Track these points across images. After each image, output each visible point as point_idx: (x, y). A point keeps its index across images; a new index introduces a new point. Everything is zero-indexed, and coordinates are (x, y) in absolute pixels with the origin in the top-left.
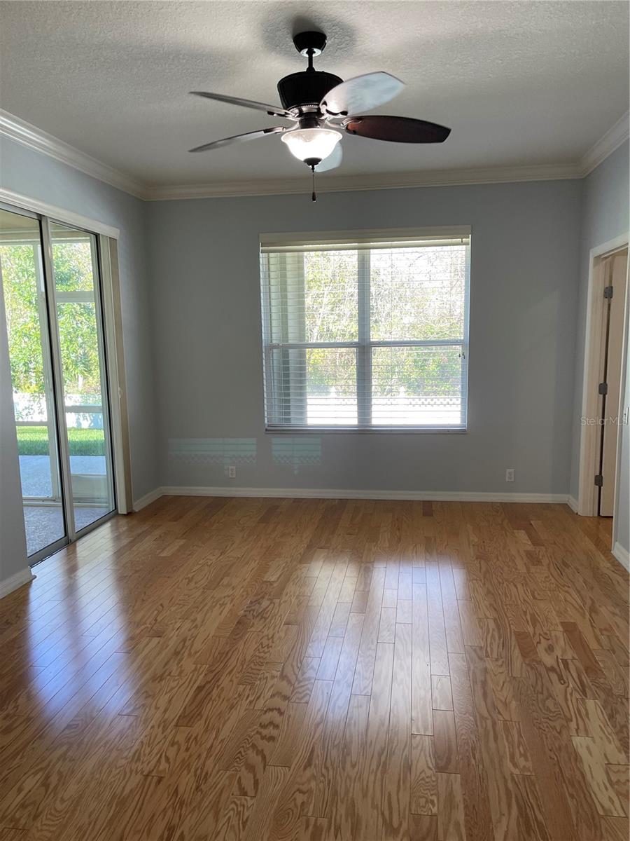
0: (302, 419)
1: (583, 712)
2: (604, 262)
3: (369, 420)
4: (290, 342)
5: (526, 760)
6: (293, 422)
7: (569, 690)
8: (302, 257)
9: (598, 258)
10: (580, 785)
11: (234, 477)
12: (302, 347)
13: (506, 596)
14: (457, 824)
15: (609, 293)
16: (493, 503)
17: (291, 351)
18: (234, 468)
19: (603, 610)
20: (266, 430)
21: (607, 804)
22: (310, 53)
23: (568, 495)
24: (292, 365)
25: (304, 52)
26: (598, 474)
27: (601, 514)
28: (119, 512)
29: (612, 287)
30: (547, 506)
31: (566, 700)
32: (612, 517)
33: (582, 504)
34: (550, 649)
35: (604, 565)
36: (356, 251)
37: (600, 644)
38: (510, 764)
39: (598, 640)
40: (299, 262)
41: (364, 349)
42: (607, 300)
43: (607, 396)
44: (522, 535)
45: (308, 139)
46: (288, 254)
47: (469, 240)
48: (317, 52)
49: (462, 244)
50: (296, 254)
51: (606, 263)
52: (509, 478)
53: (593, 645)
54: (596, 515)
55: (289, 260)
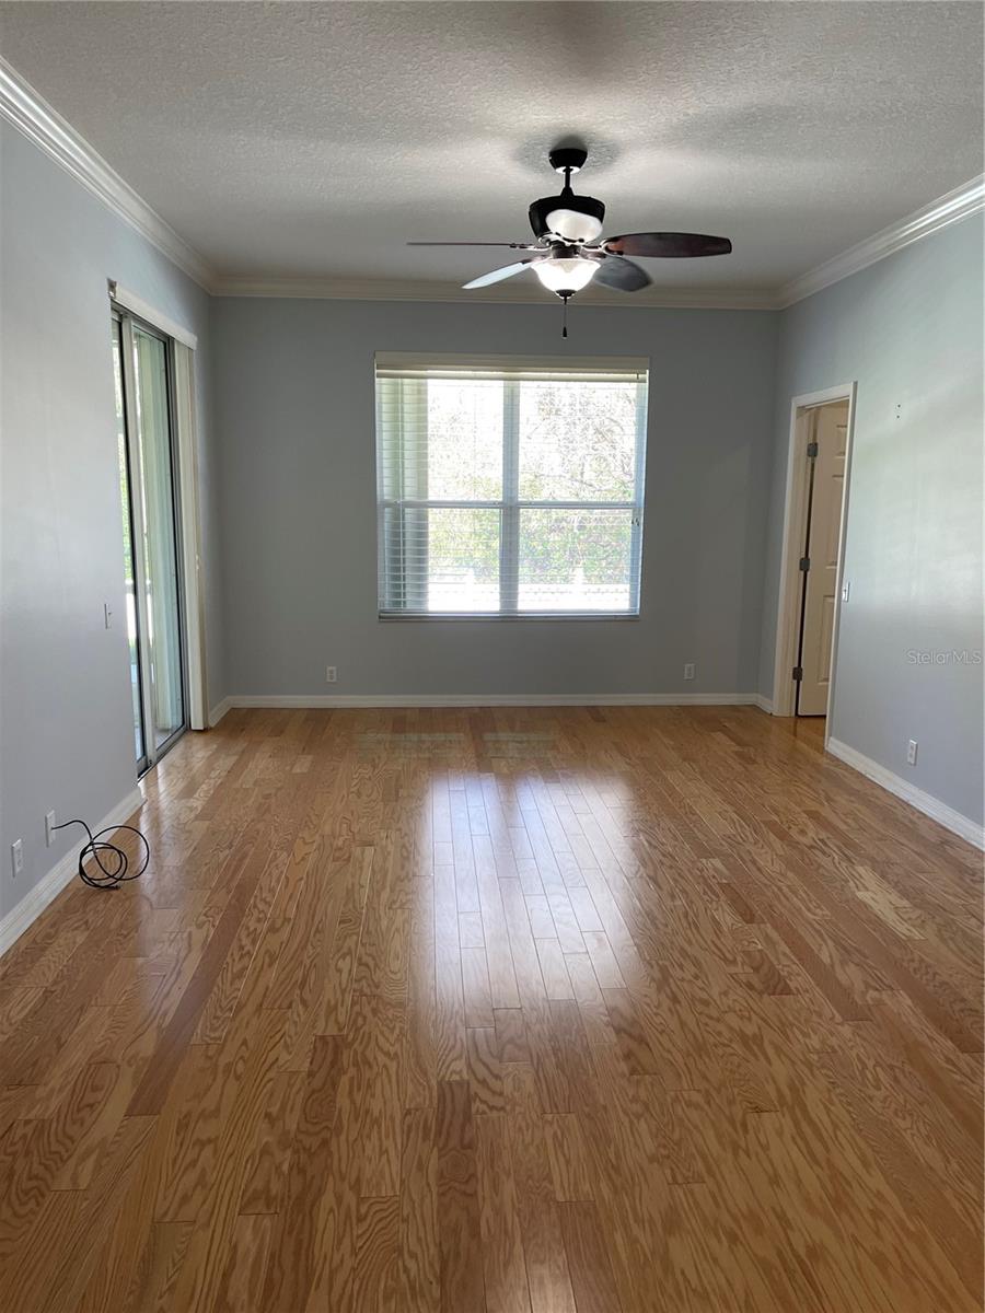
0: (420, 603)
1: (856, 875)
2: (808, 414)
3: (514, 604)
4: (407, 498)
5: (822, 909)
6: (409, 607)
7: (836, 860)
8: (426, 385)
9: (802, 409)
10: (878, 922)
11: (334, 680)
12: (422, 507)
13: (735, 792)
14: (785, 954)
15: (813, 450)
16: (670, 707)
17: (407, 510)
18: (334, 668)
19: (838, 798)
20: (380, 617)
21: (908, 933)
22: (568, 171)
23: (755, 695)
24: (409, 530)
25: (561, 170)
26: (796, 666)
27: (799, 713)
28: (193, 728)
29: (816, 444)
30: (733, 708)
31: (837, 868)
32: (825, 717)
33: (778, 703)
34: (803, 832)
35: (824, 761)
36: (502, 382)
37: (849, 826)
38: (809, 914)
39: (845, 823)
40: (419, 392)
41: (510, 510)
42: (810, 459)
43: (809, 573)
44: (720, 736)
45: (568, 269)
46: (406, 381)
47: (647, 376)
48: (576, 170)
49: (638, 381)
50: (415, 381)
51: (810, 416)
52: (689, 675)
53: (843, 827)
54: (793, 714)
55: (407, 389)
